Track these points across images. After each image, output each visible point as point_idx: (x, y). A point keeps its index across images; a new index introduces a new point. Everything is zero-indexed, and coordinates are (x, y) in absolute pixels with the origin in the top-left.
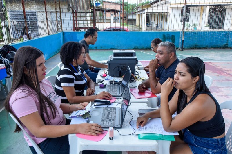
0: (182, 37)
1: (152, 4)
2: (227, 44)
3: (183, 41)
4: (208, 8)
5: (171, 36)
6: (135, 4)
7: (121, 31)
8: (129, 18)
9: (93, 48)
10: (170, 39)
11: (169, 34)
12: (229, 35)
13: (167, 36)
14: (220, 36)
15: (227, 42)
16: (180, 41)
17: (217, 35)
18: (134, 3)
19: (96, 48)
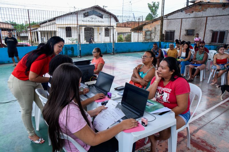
0: (79, 48)
1: (40, 24)
2: (106, 51)
3: (80, 51)
4: (83, 28)
5: (70, 47)
6: (23, 24)
7: (23, 46)
8: (21, 35)
9: (5, 63)
10: (70, 50)
11: (69, 46)
12: (107, 45)
13: (68, 48)
14: (103, 46)
15: (107, 50)
16: (78, 51)
17: (101, 46)
18: (21, 23)
19: (9, 62)
